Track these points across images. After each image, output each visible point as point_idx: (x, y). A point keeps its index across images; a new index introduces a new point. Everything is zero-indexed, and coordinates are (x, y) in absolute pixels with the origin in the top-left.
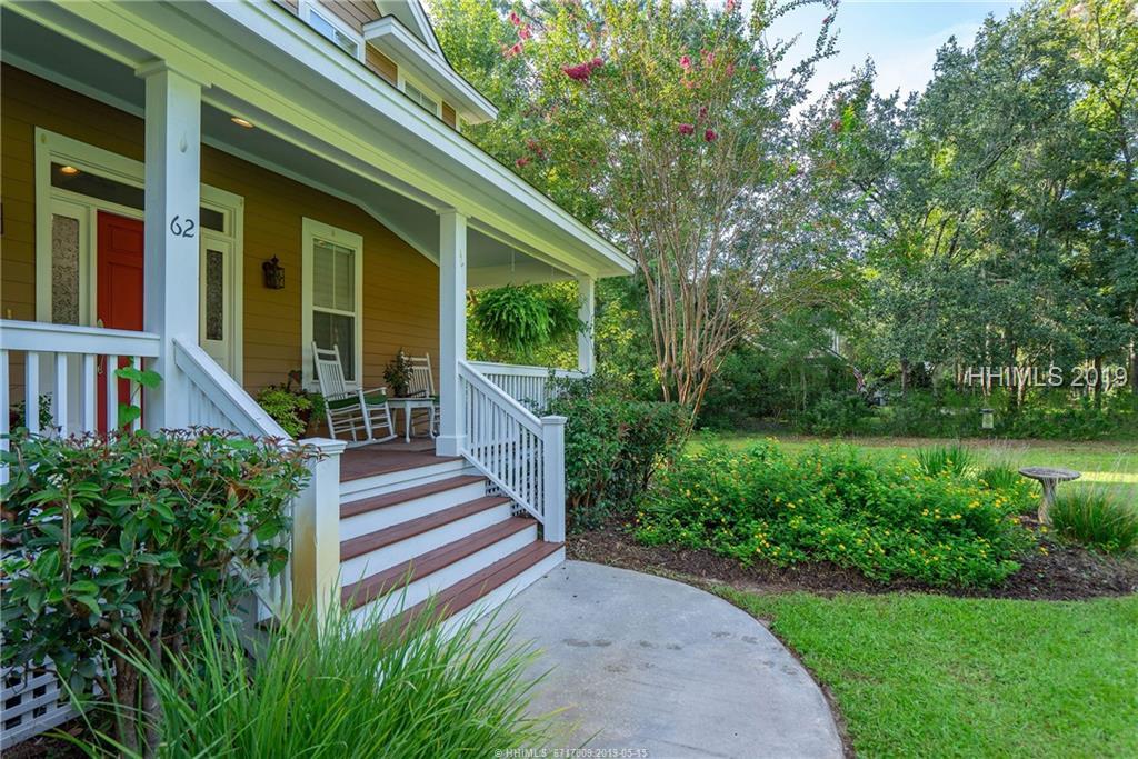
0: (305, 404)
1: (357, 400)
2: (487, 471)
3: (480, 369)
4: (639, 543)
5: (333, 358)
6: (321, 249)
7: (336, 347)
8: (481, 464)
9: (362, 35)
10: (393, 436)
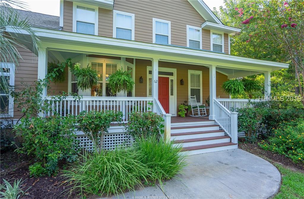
0: (187, 107)
1: (197, 107)
2: (219, 124)
3: (218, 101)
4: (261, 148)
5: (194, 98)
6: (192, 75)
7: (195, 96)
8: (218, 123)
9: (201, 27)
10: (206, 115)
